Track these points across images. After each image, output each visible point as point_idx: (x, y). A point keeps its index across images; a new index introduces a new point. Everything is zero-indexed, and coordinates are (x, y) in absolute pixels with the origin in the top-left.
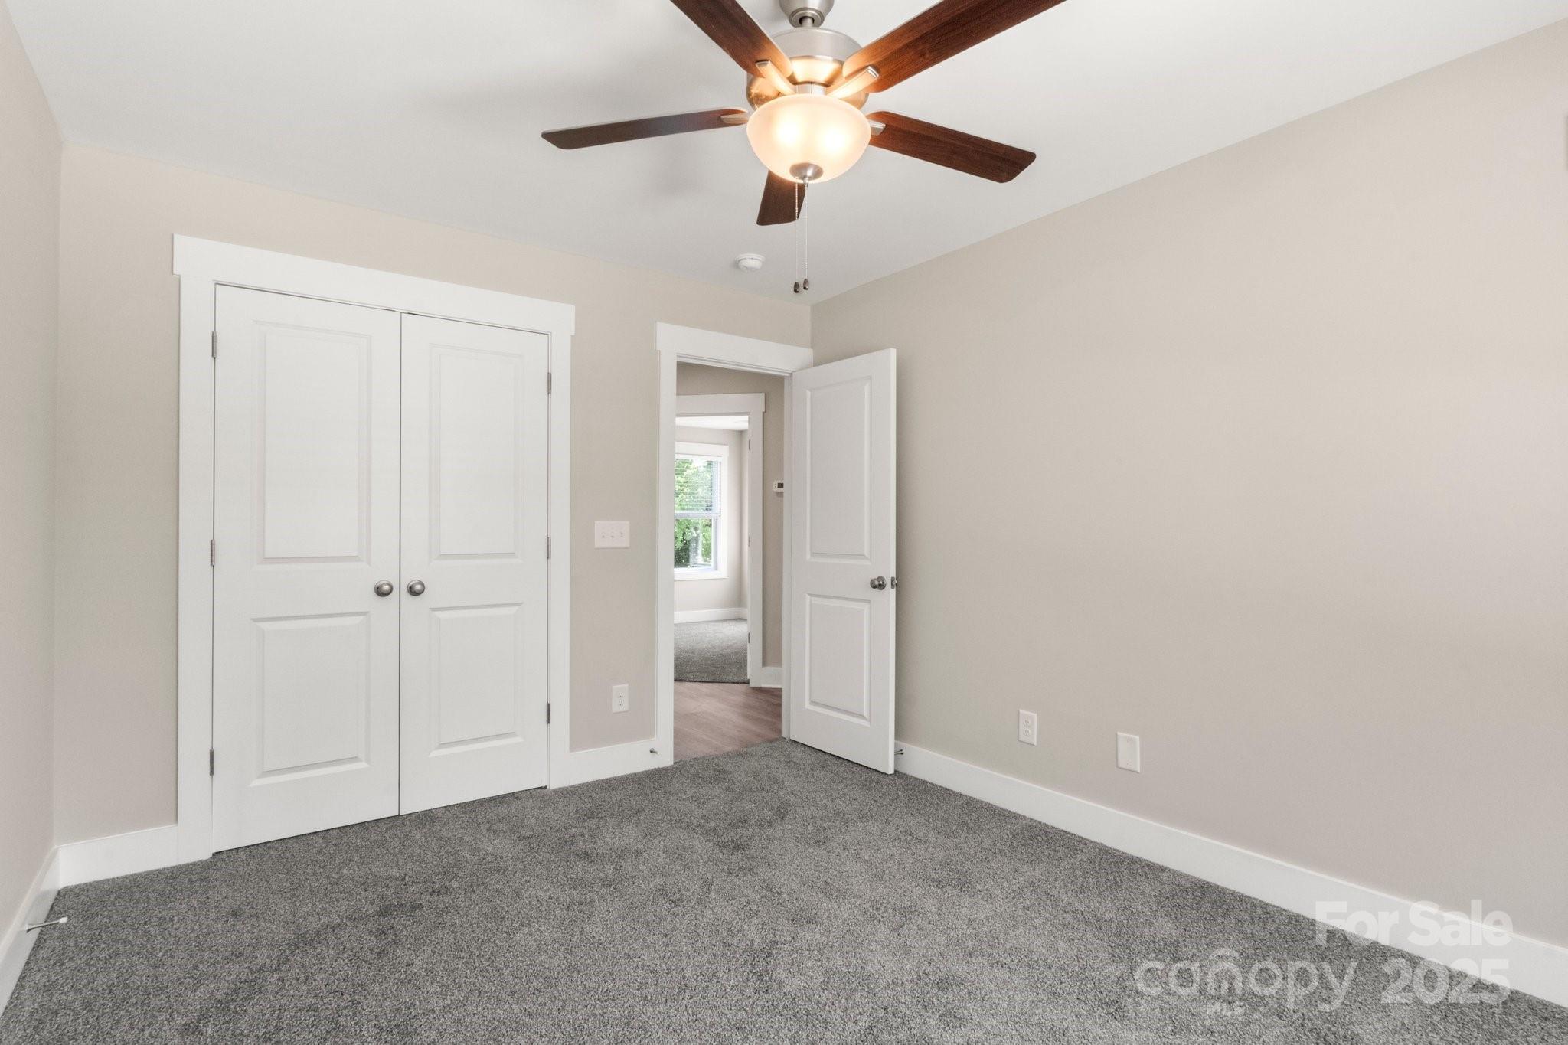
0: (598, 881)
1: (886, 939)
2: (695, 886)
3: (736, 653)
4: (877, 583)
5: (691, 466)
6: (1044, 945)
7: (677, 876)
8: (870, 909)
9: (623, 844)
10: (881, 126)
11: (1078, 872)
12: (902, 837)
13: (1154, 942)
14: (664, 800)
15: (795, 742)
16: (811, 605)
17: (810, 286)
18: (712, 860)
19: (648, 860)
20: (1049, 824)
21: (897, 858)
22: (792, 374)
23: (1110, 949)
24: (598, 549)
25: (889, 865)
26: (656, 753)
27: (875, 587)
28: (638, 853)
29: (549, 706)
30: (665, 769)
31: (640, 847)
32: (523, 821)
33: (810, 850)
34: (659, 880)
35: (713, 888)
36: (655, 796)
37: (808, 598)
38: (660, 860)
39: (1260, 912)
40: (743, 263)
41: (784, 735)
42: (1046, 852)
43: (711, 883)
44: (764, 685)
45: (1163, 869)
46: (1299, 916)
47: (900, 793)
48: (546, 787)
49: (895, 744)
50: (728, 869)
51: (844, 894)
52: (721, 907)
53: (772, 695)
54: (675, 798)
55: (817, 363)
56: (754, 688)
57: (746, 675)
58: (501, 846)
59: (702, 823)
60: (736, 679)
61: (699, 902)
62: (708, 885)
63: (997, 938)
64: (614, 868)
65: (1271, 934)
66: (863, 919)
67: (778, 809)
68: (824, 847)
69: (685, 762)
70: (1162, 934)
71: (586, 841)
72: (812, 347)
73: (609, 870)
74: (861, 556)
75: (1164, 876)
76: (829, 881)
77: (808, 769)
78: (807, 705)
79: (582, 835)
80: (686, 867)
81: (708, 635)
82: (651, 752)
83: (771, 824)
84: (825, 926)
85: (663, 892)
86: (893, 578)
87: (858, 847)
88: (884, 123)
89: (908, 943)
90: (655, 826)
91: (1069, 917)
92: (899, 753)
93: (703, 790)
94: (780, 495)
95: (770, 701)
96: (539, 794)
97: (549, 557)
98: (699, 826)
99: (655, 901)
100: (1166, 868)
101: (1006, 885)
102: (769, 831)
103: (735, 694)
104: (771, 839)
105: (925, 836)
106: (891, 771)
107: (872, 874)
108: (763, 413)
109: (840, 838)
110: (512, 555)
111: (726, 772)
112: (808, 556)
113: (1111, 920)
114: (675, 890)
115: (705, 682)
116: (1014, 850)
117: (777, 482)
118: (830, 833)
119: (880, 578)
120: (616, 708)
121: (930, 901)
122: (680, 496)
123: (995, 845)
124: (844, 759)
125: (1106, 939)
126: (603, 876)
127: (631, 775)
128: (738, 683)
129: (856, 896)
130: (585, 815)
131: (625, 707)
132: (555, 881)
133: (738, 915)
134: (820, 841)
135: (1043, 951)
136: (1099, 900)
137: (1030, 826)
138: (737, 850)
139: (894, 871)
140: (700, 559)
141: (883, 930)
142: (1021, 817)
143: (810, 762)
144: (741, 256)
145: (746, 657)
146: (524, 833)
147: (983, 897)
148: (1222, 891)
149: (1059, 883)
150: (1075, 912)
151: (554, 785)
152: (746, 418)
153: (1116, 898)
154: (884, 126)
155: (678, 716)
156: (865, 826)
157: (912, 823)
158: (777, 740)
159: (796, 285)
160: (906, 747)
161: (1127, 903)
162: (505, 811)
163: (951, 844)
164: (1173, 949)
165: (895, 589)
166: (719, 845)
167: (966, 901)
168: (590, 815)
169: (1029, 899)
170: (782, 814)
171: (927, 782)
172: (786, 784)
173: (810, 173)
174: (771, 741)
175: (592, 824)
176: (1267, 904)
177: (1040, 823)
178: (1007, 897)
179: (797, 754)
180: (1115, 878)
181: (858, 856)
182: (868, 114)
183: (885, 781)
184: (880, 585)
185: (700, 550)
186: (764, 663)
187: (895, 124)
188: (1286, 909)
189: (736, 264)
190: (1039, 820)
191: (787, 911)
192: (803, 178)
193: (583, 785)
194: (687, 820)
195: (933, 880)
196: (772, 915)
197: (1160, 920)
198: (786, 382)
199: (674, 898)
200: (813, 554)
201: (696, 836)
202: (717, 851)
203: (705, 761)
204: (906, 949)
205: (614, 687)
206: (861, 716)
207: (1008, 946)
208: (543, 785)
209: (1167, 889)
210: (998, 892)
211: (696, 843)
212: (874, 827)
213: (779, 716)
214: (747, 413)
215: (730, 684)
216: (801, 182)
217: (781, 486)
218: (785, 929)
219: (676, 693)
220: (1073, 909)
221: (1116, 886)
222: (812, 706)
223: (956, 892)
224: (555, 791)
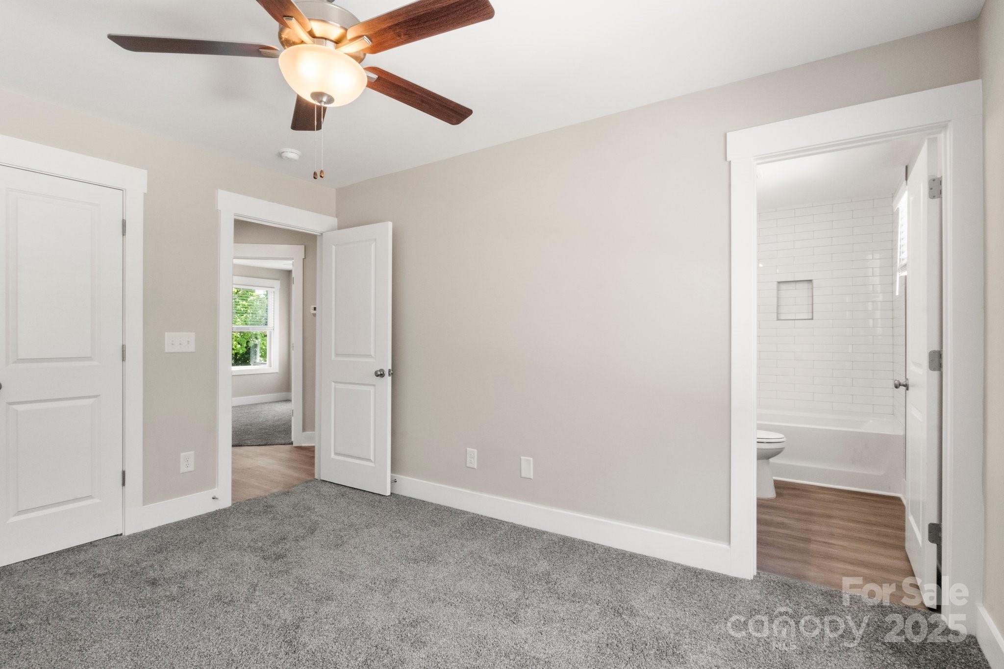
0: (164, 598)
1: (380, 601)
2: (244, 589)
3: (284, 424)
4: (379, 373)
5: (254, 294)
6: (477, 588)
7: (230, 585)
8: (370, 584)
9: (187, 568)
10: (375, 76)
11: (498, 541)
12: (394, 535)
13: (537, 575)
14: (222, 532)
15: (324, 481)
16: (335, 388)
17: (325, 175)
18: (258, 569)
19: (207, 576)
20: (484, 515)
21: (390, 548)
22: (322, 234)
23: (513, 583)
24: (167, 353)
25: (384, 554)
26: (217, 499)
27: (378, 376)
28: (199, 573)
29: (124, 473)
30: (225, 510)
31: (201, 568)
32: (99, 563)
33: (331, 552)
34: (215, 590)
35: (258, 588)
36: (215, 530)
37: (333, 384)
38: (217, 575)
39: (591, 548)
40: (284, 155)
41: (316, 477)
42: (481, 532)
43: (257, 585)
44: (303, 445)
45: (544, 533)
46: (610, 547)
47: (394, 507)
48: (121, 534)
49: (391, 476)
50: (270, 574)
51: (352, 577)
52: (263, 600)
53: (310, 451)
54: (232, 529)
55: (340, 228)
56: (296, 447)
57: (291, 438)
58: (78, 585)
59: (252, 544)
60: (283, 442)
61: (247, 600)
62: (254, 587)
63: (449, 589)
64: (178, 587)
65: (596, 560)
66: (365, 591)
67: (310, 528)
68: (341, 548)
69: (241, 503)
70: (542, 569)
71: (154, 570)
72: (337, 217)
73: (174, 589)
74: (369, 356)
75: (545, 537)
76: (343, 570)
77: (332, 498)
78: (333, 456)
79: (152, 566)
80: (238, 577)
81: (263, 413)
82: (213, 498)
83: (303, 538)
84: (339, 600)
85: (218, 598)
86: (389, 370)
87: (364, 545)
88: (377, 75)
89: (394, 601)
90: (214, 551)
91: (491, 569)
92: (394, 481)
93: (254, 522)
94: (314, 315)
95: (308, 454)
96: (116, 540)
97: (124, 359)
98: (249, 546)
99: (211, 605)
100: (546, 532)
101: (456, 555)
102: (302, 543)
103: (282, 452)
104: (303, 549)
105: (409, 532)
106: (388, 494)
107: (373, 562)
108: (303, 259)
109: (352, 541)
110: (89, 359)
111: (272, 506)
112: (333, 357)
113: (515, 567)
114: (228, 594)
115: (260, 445)
116: (462, 533)
117: (313, 306)
118: (345, 539)
119: (381, 370)
120: (183, 469)
121: (409, 572)
122: (245, 315)
123: (451, 532)
124: (358, 489)
125: (511, 578)
126: (168, 593)
127: (196, 517)
128: (284, 444)
129: (361, 577)
130: (155, 551)
131: (191, 468)
132: (126, 604)
133: (276, 604)
134: (338, 545)
135: (476, 591)
136: (509, 555)
137: (472, 517)
138: (278, 560)
139: (387, 558)
140: (259, 359)
141: (378, 597)
142: (467, 513)
143: (334, 493)
144: (284, 150)
145: (291, 426)
146: (99, 572)
147: (442, 565)
148: (573, 540)
149: (487, 549)
150: (495, 565)
151: (128, 532)
152: (291, 262)
153: (519, 553)
154: (377, 77)
155: (234, 471)
156: (369, 531)
157: (400, 525)
158: (311, 481)
159: (315, 174)
160: (398, 477)
161: (524, 555)
162: (82, 557)
163: (424, 535)
164: (547, 577)
165: (391, 377)
166: (264, 558)
167: (432, 569)
168: (159, 550)
169: (469, 562)
170: (312, 531)
171: (411, 498)
172: (316, 510)
173: (325, 99)
174: (307, 482)
175: (161, 557)
176: (595, 544)
177: (478, 515)
178: (456, 563)
179: (325, 489)
180: (518, 541)
181: (364, 551)
182: (365, 67)
183: (384, 500)
184: (381, 374)
185: (259, 354)
186: (304, 430)
187: (383, 76)
188: (604, 545)
189: (280, 155)
190: (478, 513)
191: (312, 595)
192: (320, 102)
193: (155, 529)
194: (240, 543)
195: (412, 559)
196: (301, 600)
197: (541, 562)
198: (318, 239)
199: (227, 601)
200: (337, 355)
201: (246, 554)
202: (262, 561)
203: (257, 501)
204: (392, 606)
205: (182, 454)
206: (369, 460)
207: (455, 592)
208: (119, 533)
209: (546, 543)
210: (451, 561)
211: (246, 559)
212: (375, 531)
213: (313, 464)
214: (292, 259)
215: (280, 446)
216: (319, 104)
217: (315, 309)
218: (310, 607)
219: (233, 454)
220: (494, 564)
221: (518, 546)
222: (336, 456)
223: (425, 564)
224: (129, 536)
